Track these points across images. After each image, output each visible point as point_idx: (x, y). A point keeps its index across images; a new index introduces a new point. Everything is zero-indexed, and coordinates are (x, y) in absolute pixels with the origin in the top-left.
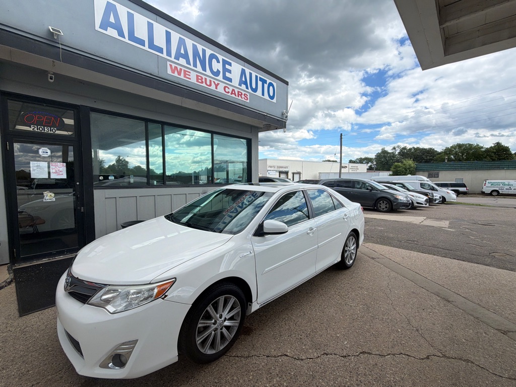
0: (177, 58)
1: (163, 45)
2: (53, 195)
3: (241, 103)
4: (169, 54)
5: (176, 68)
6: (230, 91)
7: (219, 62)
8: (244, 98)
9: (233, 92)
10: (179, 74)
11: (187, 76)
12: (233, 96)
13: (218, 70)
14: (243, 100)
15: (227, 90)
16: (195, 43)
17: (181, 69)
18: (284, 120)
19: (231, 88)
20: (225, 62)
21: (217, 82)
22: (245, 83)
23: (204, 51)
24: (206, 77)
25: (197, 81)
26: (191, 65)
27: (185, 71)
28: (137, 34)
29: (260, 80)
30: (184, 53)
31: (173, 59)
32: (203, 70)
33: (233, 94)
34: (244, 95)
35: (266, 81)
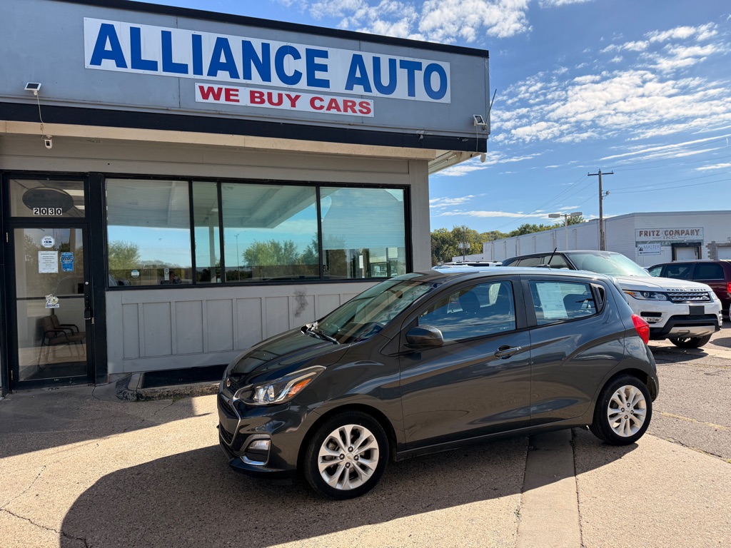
0: (212, 72)
1: (188, 60)
2: (57, 300)
3: (351, 122)
4: (198, 70)
5: (211, 89)
6: (326, 104)
7: (300, 58)
8: (361, 111)
9: (333, 104)
10: (217, 97)
11: (232, 97)
12: (334, 111)
13: (296, 71)
14: (359, 114)
15: (318, 103)
16: (247, 39)
17: (220, 90)
18: (478, 137)
19: (327, 99)
20: (311, 54)
21: (293, 95)
22: (364, 81)
23: (266, 48)
24: (270, 91)
25: (253, 101)
26: (239, 78)
27: (227, 91)
28: (145, 56)
29: (402, 67)
30: (225, 62)
31: (205, 76)
32: (264, 80)
33: (334, 108)
34: (361, 104)
35: (420, 64)
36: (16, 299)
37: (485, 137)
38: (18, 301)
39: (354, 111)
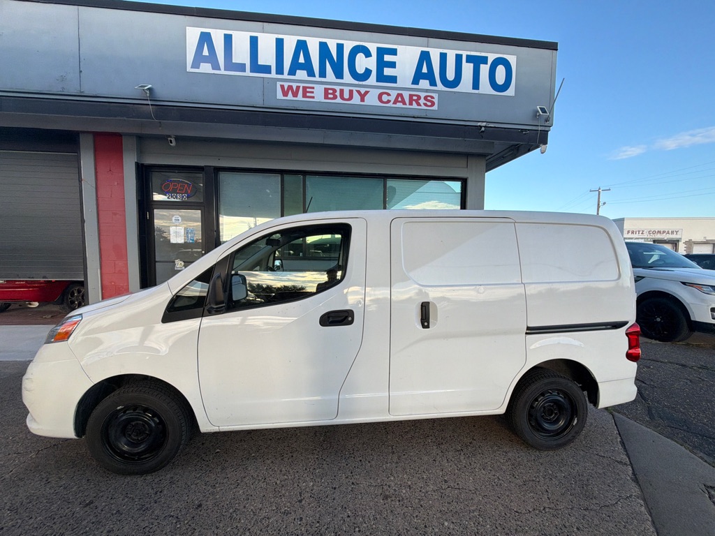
0: (292, 72)
1: (272, 62)
2: (183, 263)
3: (416, 115)
4: (280, 70)
5: (290, 88)
6: (392, 98)
7: (371, 56)
8: (425, 105)
9: (399, 98)
10: (295, 94)
11: (308, 94)
12: (400, 105)
13: (367, 69)
14: (424, 107)
15: (385, 98)
16: (324, 40)
17: (298, 88)
18: (540, 128)
19: (394, 94)
20: (381, 52)
21: (363, 91)
22: (430, 76)
23: (340, 48)
24: (342, 87)
25: (326, 97)
26: (315, 76)
27: (304, 88)
28: (237, 59)
29: (468, 61)
30: (303, 62)
31: (286, 76)
32: (337, 78)
33: (399, 102)
34: (426, 98)
35: (487, 58)
36: (155, 262)
37: (547, 129)
38: (157, 264)
39: (419, 104)
